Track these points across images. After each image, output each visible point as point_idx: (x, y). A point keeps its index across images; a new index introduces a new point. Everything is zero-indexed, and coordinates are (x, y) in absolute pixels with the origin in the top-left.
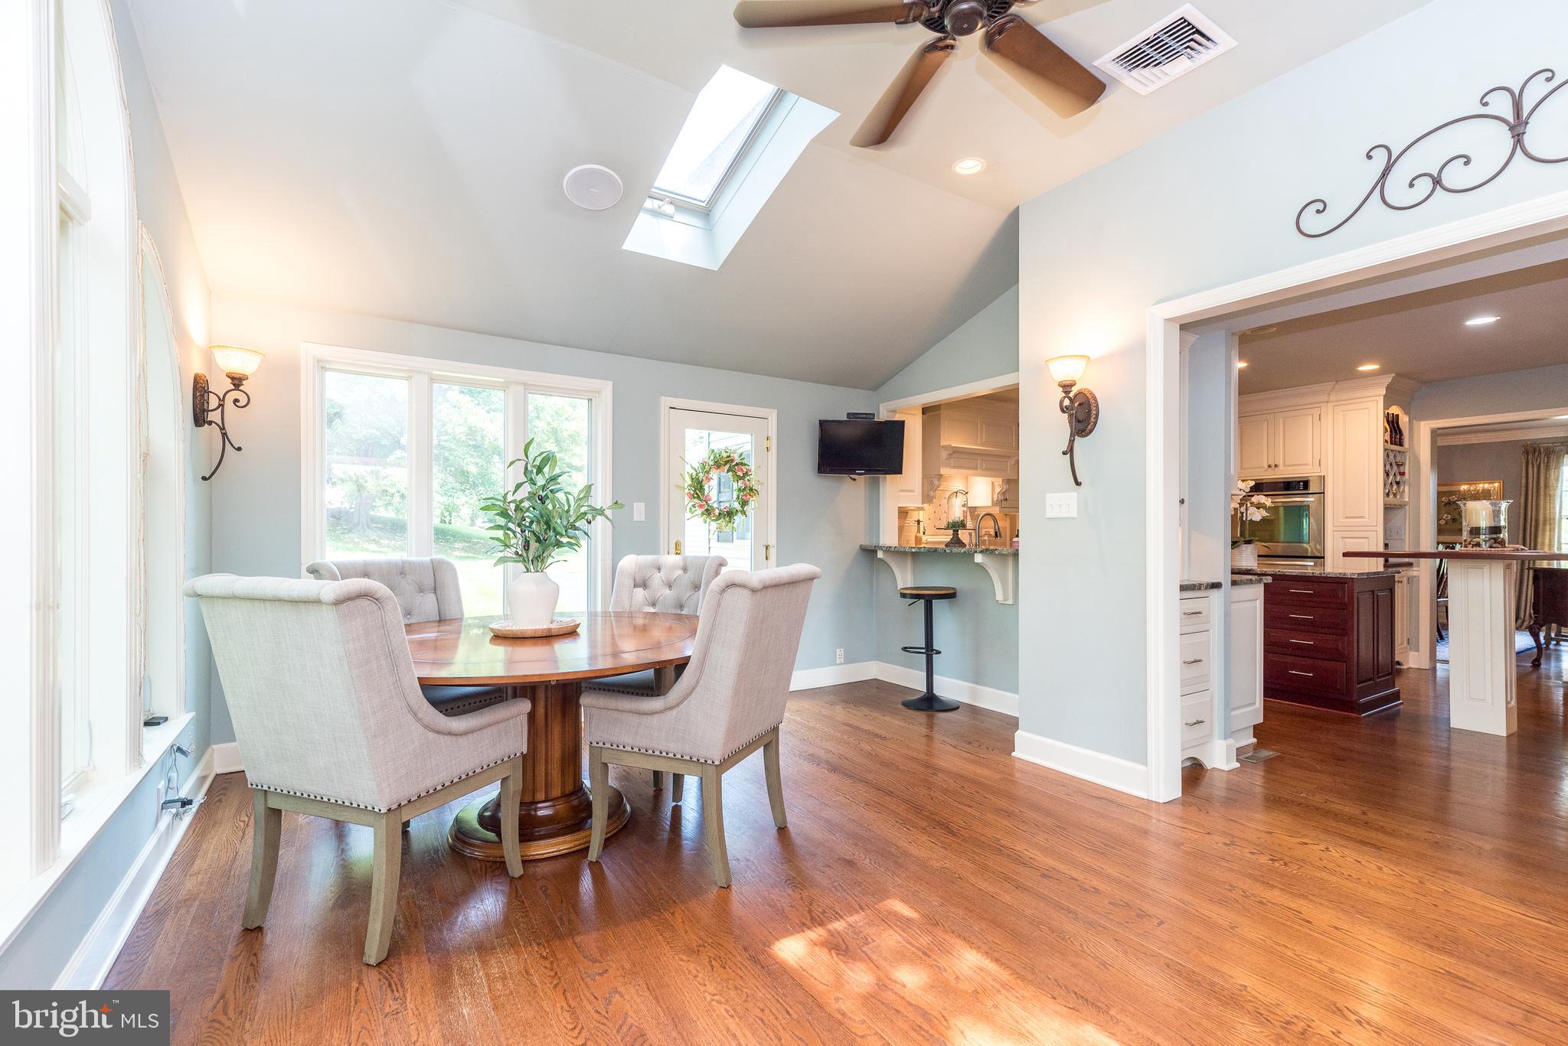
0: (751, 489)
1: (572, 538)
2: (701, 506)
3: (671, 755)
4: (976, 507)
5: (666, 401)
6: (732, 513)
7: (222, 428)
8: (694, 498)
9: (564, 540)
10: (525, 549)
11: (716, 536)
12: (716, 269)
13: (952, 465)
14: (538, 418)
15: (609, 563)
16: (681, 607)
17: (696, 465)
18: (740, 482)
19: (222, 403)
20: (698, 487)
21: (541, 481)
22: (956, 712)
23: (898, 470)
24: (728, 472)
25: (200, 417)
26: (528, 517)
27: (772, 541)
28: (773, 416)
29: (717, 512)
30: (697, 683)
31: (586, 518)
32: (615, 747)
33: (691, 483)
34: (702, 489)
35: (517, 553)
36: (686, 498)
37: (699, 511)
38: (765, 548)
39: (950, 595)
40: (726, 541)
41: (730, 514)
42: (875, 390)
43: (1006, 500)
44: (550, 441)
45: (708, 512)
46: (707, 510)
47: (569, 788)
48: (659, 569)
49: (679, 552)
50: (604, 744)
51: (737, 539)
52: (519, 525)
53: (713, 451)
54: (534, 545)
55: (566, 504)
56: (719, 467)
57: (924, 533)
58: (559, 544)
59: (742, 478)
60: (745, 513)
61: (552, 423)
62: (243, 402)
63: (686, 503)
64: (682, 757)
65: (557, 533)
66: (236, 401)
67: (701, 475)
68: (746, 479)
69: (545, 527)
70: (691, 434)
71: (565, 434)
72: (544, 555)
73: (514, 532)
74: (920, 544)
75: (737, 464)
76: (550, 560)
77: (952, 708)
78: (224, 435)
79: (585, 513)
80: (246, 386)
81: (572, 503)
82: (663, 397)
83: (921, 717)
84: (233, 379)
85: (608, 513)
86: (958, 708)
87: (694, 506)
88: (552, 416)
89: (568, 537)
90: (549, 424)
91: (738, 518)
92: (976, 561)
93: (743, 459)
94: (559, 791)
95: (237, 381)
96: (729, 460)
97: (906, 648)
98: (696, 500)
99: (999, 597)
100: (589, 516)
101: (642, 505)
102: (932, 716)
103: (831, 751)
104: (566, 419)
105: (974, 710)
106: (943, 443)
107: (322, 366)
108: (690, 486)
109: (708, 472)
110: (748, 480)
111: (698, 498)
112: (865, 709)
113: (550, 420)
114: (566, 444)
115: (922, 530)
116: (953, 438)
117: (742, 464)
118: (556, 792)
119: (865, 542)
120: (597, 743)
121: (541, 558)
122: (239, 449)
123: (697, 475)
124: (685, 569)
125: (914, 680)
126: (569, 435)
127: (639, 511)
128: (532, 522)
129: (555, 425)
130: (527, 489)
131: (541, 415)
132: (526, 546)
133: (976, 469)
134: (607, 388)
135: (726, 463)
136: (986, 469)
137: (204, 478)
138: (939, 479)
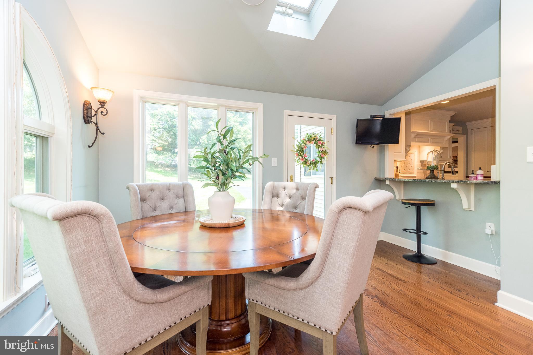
0: (325, 152)
1: (241, 173)
2: (302, 159)
3: (300, 320)
4: (424, 161)
5: (286, 112)
6: (316, 162)
7: (96, 124)
8: (299, 156)
9: (237, 174)
10: (217, 179)
11: (303, 174)
12: (313, 39)
13: (416, 140)
14: (239, 134)
15: (261, 185)
16: (296, 208)
17: (299, 141)
18: (319, 149)
19: (96, 113)
20: (301, 151)
21: (225, 143)
22: (435, 265)
23: (397, 142)
24: (314, 144)
25: (87, 119)
26: (218, 162)
27: (334, 176)
28: (334, 118)
29: (309, 162)
30: (320, 274)
31: (249, 162)
32: (263, 305)
33: (297, 149)
34: (303, 152)
35: (214, 181)
36: (295, 156)
37: (301, 162)
38: (331, 179)
39: (431, 204)
40: (308, 175)
41: (315, 163)
42: (382, 106)
43: (441, 157)
44: (243, 142)
45: (305, 162)
46: (305, 161)
47: (239, 312)
48: (285, 189)
49: (292, 180)
50: (257, 302)
51: (313, 175)
52: (214, 166)
53: (308, 134)
54: (221, 177)
55: (238, 155)
56: (310, 142)
57: (400, 172)
58: (234, 177)
59: (320, 147)
60: (322, 163)
61: (243, 135)
62: (104, 113)
63: (295, 158)
64: (308, 323)
65: (233, 171)
66: (102, 112)
67: (302, 145)
68: (322, 147)
69: (227, 167)
70: (297, 127)
71: (248, 139)
72: (227, 182)
73: (211, 170)
74: (398, 177)
75: (318, 140)
76: (231, 185)
77: (432, 262)
78: (97, 127)
79: (248, 160)
80: (106, 106)
81: (242, 154)
82: (285, 110)
83: (414, 265)
84: (100, 102)
85: (261, 160)
86: (436, 263)
87: (299, 159)
88: (243, 133)
89: (239, 173)
90: (242, 135)
91: (319, 165)
92: (452, 187)
93: (321, 138)
94: (233, 315)
95: (102, 104)
96: (315, 139)
97: (405, 229)
98: (300, 157)
99: (465, 206)
100: (251, 162)
101: (276, 159)
102: (421, 266)
103: (376, 288)
104: (248, 134)
105: (445, 264)
106: (412, 131)
107: (144, 101)
108: (297, 150)
109: (305, 144)
110: (323, 148)
111: (301, 155)
112: (384, 259)
113: (242, 134)
114: (248, 143)
115: (398, 171)
116: (417, 128)
117: (320, 140)
118: (232, 315)
119: (377, 177)
120: (253, 300)
121: (225, 184)
122: (103, 134)
123: (300, 145)
124: (297, 189)
125: (411, 245)
126: (249, 140)
127: (274, 162)
128: (220, 165)
129: (244, 136)
130: (218, 147)
131: (240, 133)
132: (218, 178)
133: (428, 142)
134: (260, 107)
135: (314, 139)
136: (433, 143)
137: (89, 147)
138: (409, 148)
